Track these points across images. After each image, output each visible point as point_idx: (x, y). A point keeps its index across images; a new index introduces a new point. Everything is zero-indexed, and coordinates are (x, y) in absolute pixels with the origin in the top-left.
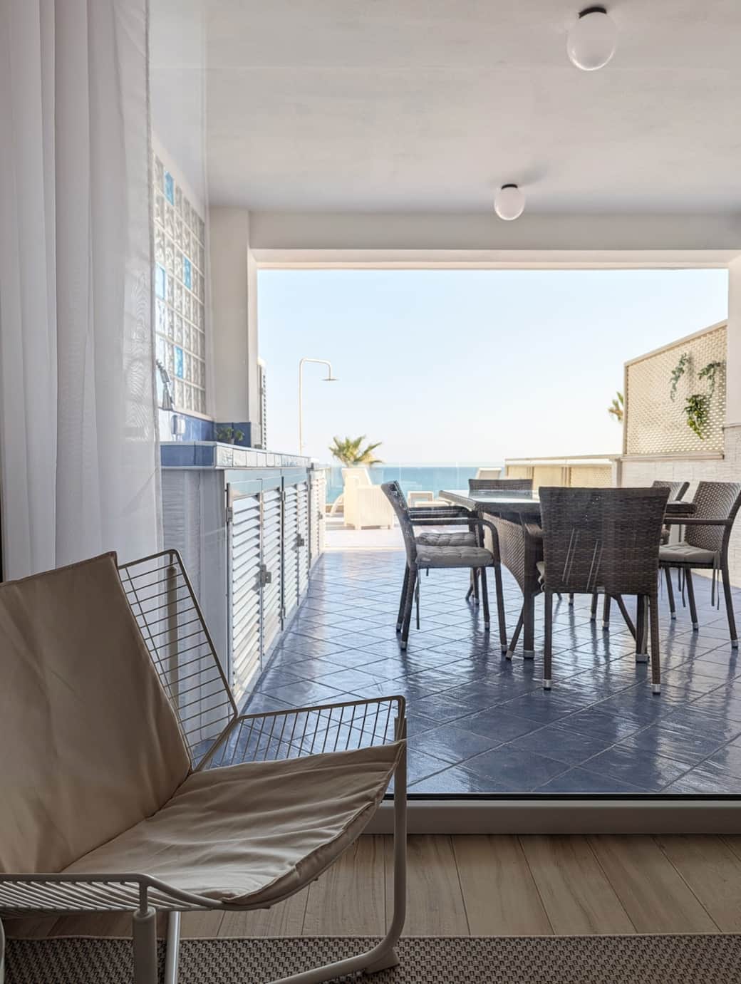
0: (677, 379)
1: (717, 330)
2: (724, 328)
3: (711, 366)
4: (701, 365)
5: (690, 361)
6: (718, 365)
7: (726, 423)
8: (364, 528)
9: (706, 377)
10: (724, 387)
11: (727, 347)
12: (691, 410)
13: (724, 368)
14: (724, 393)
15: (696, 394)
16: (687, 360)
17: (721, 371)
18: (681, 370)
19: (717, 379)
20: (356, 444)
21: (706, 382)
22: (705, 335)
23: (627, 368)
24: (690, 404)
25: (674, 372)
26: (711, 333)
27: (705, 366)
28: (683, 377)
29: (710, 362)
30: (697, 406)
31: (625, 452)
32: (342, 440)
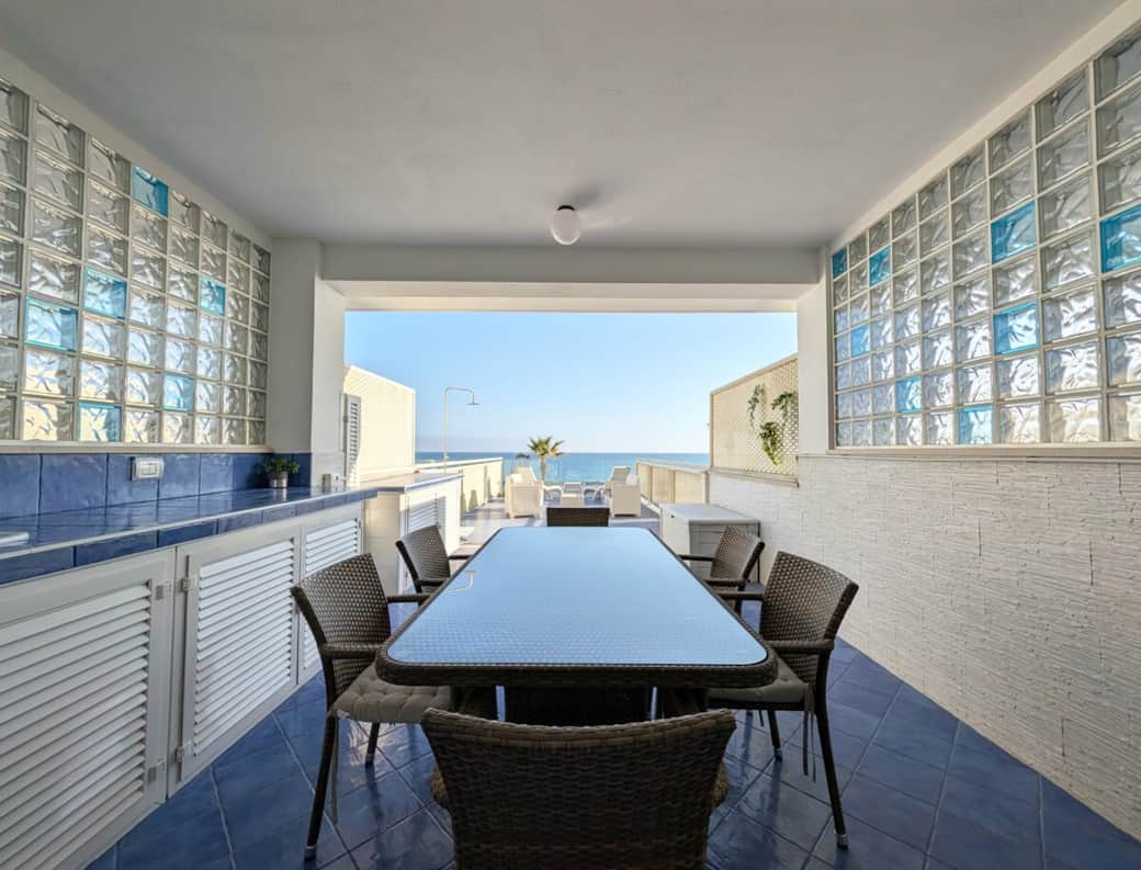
0: (753, 407)
1: (787, 364)
2: (794, 361)
3: (783, 397)
4: (772, 396)
5: (763, 391)
6: (790, 395)
7: (799, 452)
8: (517, 517)
9: (778, 407)
10: (797, 417)
11: (799, 379)
12: (765, 436)
13: (797, 398)
14: (796, 423)
15: (770, 421)
16: (759, 391)
17: (792, 402)
18: (756, 400)
19: (789, 408)
20: (547, 442)
21: (778, 411)
22: (776, 368)
23: (712, 396)
24: (765, 431)
25: (750, 402)
26: (781, 366)
27: (777, 396)
28: (758, 406)
29: (782, 393)
30: (770, 432)
31: (712, 466)
32: (536, 440)
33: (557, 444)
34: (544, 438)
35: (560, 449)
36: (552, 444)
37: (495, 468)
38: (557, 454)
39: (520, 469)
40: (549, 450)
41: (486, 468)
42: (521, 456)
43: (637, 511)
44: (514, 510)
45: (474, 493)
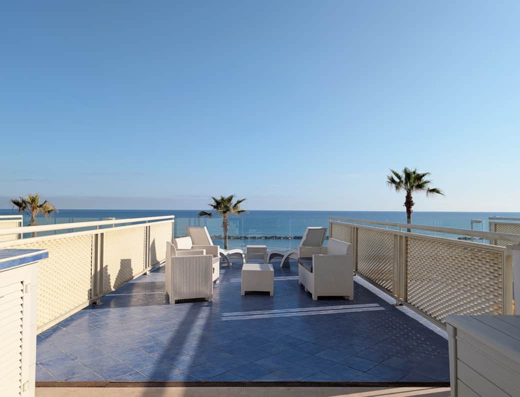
8: (178, 302)
20: (230, 199)
32: (219, 198)
33: (239, 202)
34: (226, 196)
35: (241, 207)
36: (234, 201)
37: (162, 231)
38: (239, 212)
39: (193, 230)
40: (231, 207)
41: (148, 230)
42: (203, 213)
43: (350, 293)
44: (175, 293)
45: (126, 264)
